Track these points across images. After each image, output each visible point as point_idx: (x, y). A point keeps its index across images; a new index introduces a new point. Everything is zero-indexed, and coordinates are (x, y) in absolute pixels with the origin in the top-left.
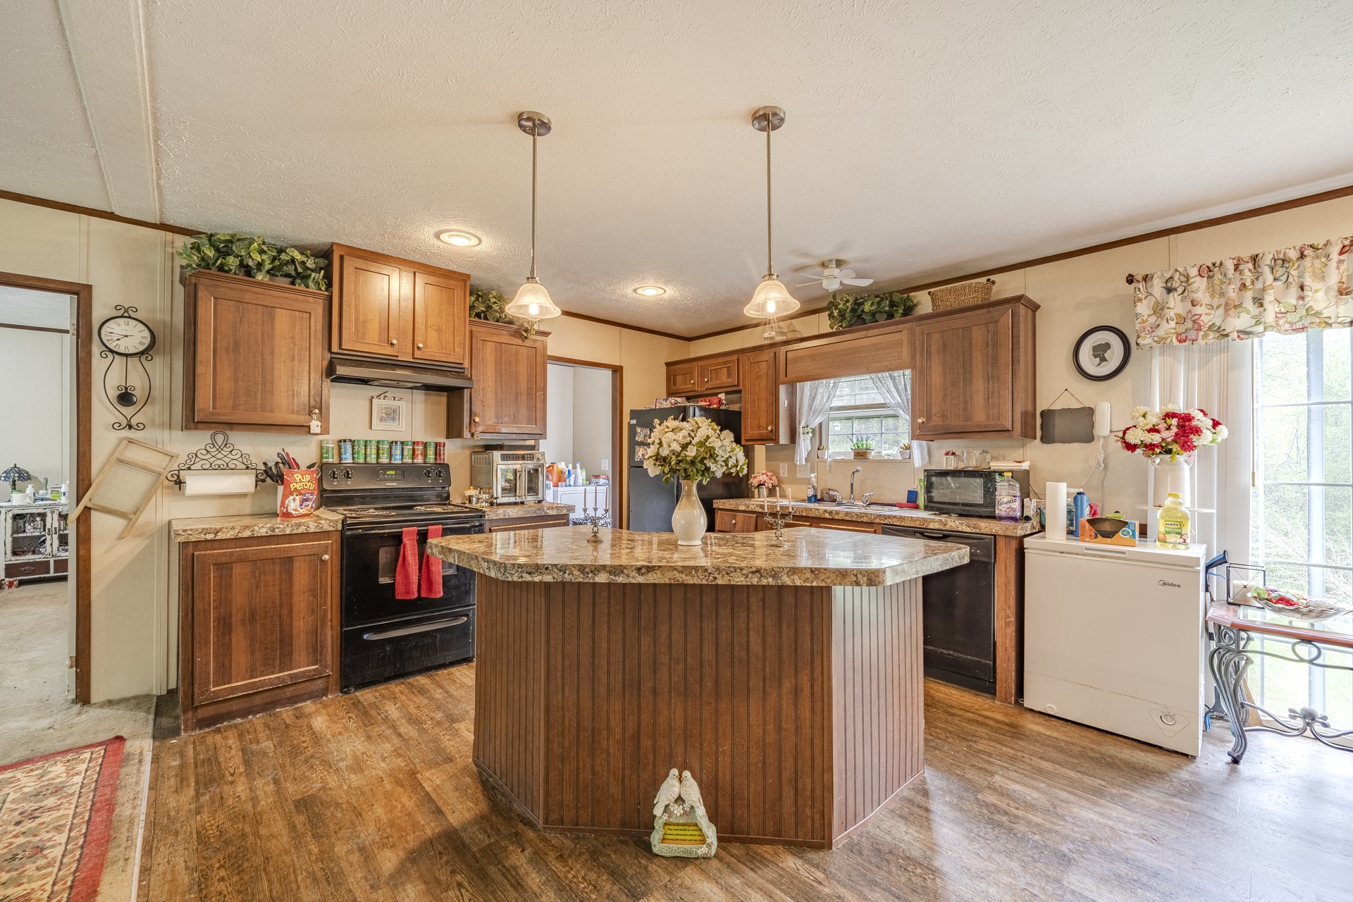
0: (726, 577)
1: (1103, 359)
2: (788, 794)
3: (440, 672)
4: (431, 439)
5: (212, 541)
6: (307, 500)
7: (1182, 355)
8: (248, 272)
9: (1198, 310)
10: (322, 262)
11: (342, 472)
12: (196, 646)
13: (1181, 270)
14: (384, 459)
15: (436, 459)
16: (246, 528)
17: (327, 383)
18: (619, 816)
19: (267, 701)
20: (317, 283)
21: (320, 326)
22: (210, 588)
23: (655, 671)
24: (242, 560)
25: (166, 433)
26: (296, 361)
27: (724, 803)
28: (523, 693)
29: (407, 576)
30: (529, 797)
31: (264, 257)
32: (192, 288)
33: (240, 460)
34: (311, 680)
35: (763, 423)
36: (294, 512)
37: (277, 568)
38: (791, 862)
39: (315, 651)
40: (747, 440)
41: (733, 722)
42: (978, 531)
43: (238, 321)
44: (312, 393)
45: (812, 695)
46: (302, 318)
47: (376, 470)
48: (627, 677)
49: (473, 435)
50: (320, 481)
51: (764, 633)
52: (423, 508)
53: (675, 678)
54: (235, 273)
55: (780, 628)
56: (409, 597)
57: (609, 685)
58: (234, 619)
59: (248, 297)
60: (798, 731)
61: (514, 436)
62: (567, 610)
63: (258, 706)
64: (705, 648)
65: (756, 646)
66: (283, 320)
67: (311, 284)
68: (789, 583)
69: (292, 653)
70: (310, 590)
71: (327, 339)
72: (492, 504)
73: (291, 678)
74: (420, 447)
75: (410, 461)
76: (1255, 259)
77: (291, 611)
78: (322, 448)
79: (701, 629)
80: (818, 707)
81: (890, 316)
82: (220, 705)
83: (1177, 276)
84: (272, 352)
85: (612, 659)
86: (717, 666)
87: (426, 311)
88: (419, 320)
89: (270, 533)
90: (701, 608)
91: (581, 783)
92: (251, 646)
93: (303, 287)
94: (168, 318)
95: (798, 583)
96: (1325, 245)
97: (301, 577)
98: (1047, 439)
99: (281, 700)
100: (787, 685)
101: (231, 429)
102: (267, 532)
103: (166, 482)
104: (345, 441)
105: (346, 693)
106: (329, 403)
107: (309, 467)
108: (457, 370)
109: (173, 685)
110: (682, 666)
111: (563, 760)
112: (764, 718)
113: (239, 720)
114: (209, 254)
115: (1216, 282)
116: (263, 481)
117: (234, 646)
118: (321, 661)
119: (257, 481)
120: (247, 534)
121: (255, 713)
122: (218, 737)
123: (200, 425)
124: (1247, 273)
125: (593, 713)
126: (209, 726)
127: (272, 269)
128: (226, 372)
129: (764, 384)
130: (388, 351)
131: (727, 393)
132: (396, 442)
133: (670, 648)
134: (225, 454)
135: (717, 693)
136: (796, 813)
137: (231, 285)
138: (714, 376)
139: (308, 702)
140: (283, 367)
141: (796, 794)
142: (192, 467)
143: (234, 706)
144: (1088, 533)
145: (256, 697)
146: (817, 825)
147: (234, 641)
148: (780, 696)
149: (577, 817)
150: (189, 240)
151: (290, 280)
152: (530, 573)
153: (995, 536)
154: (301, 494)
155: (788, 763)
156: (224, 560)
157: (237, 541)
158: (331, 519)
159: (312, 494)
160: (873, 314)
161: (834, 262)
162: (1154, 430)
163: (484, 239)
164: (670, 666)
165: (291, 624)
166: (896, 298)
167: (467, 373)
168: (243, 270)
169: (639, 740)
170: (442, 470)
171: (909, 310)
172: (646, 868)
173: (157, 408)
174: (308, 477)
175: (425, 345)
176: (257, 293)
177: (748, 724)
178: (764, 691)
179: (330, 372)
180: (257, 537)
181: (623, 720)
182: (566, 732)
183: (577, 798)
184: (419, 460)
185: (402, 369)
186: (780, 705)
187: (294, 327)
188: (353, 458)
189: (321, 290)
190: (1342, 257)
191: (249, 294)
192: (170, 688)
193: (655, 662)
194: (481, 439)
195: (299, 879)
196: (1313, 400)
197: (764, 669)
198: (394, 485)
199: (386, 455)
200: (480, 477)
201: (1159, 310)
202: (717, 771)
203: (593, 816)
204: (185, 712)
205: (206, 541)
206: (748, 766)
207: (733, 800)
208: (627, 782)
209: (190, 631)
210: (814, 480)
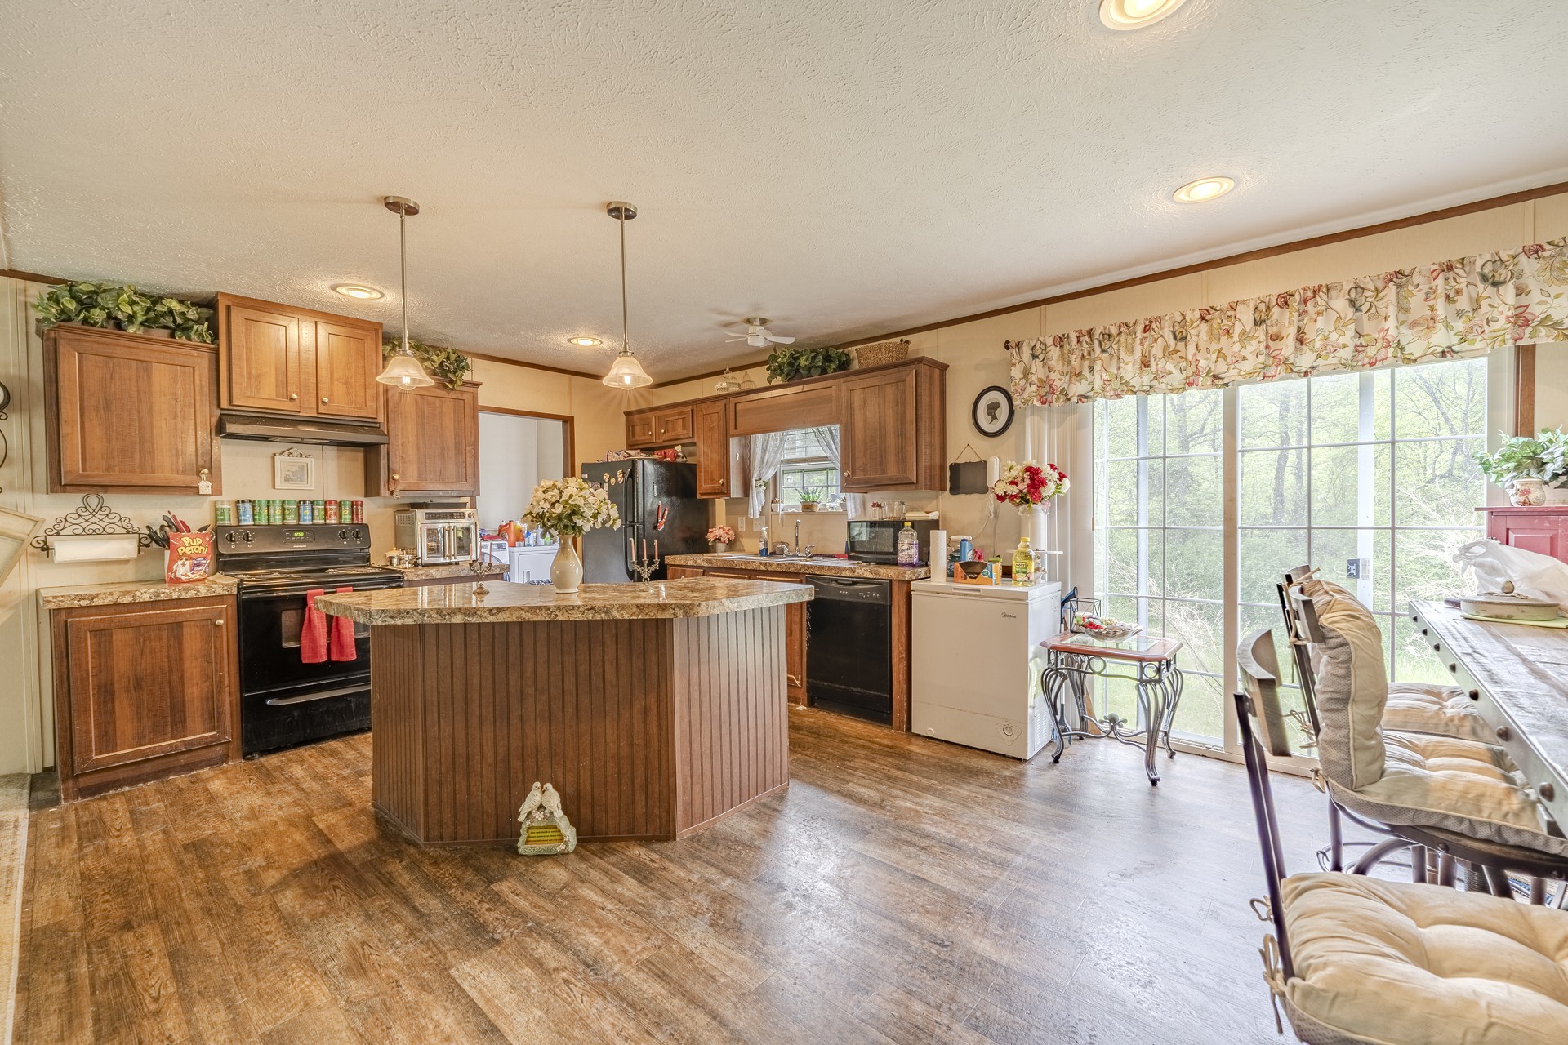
0: (566, 615)
1: (994, 417)
2: (640, 798)
3: (356, 737)
4: (346, 498)
5: (87, 607)
6: (199, 565)
7: (1046, 415)
8: (118, 325)
9: (1053, 376)
10: (206, 312)
11: (240, 534)
12: (74, 714)
13: (1041, 339)
14: (291, 520)
15: (353, 519)
16: (126, 593)
17: (218, 441)
18: (493, 829)
19: (160, 768)
20: (201, 335)
21: (206, 381)
22: (87, 655)
23: (522, 701)
24: (124, 626)
25: (29, 496)
26: (179, 419)
27: (585, 811)
28: (407, 731)
29: (314, 641)
30: (414, 822)
31: (136, 308)
32: (51, 343)
33: (119, 523)
34: (208, 747)
35: (716, 477)
36: (183, 578)
37: (164, 634)
38: (638, 852)
39: (211, 718)
40: (702, 494)
41: (592, 740)
42: (878, 577)
43: (108, 376)
44: (199, 452)
45: (659, 713)
46: (185, 373)
47: (281, 532)
48: (497, 708)
49: (392, 493)
50: (216, 542)
51: (617, 664)
52: (335, 571)
53: (540, 707)
54: (102, 326)
55: (631, 658)
56: (316, 661)
57: (481, 715)
58: (116, 686)
59: (119, 351)
60: (647, 745)
61: (441, 493)
62: (441, 652)
63: (148, 774)
64: (567, 679)
65: (610, 676)
66: (161, 376)
67: (193, 336)
68: (619, 617)
69: (185, 720)
70: (204, 656)
71: (215, 395)
72: (416, 565)
73: (185, 745)
74: (334, 507)
75: (322, 522)
76: (1090, 333)
77: (182, 678)
78: (216, 510)
79: (563, 663)
80: (664, 723)
81: (824, 371)
82: (105, 774)
83: (1038, 344)
84: (151, 410)
85: (483, 693)
86: (577, 695)
87: (331, 362)
88: (323, 373)
89: (154, 598)
90: (562, 645)
91: (457, 803)
92: (137, 713)
93: (184, 340)
94: (24, 373)
95: (626, 617)
96: (1135, 324)
97: (193, 643)
98: (955, 490)
99: (175, 767)
100: (638, 706)
101: (106, 492)
102: (150, 598)
103: (31, 549)
104: (243, 501)
105: (249, 759)
106: (220, 462)
107: (200, 530)
108: (371, 426)
109: (49, 763)
110: (546, 696)
111: (440, 783)
112: (619, 736)
113: (127, 788)
114: (70, 306)
115: (1066, 351)
116: (148, 546)
117: (117, 714)
118: (218, 727)
119: (139, 546)
120: (127, 599)
121: (145, 781)
122: (103, 804)
123: (68, 488)
124: (1085, 345)
125: (467, 742)
126: (92, 794)
127: (146, 321)
128: (96, 432)
129: (716, 436)
130: (287, 406)
131: (683, 445)
132: (304, 502)
133: (535, 681)
134: (101, 517)
135: (577, 718)
136: (647, 813)
137: (98, 339)
138: (670, 427)
139: (206, 769)
140: (164, 426)
141: (647, 798)
142: (62, 533)
143: (121, 775)
144: (960, 575)
145: (146, 765)
146: (664, 822)
147: (117, 709)
148: (632, 716)
149: (455, 833)
150: (44, 289)
151: (168, 331)
152: (392, 618)
153: (891, 581)
154: (191, 558)
155: (640, 772)
156: (102, 626)
157: (117, 607)
158: (225, 584)
159: (205, 558)
160: (809, 369)
161: (758, 320)
162: (1013, 483)
163: (386, 292)
164: (536, 696)
165: (183, 691)
166: (832, 352)
167: (384, 428)
168: (112, 322)
169: (509, 762)
170: (361, 530)
171: (844, 365)
172: (508, 864)
173: (16, 470)
174: (199, 541)
175: (331, 400)
176: (129, 347)
177: (605, 742)
178: (618, 714)
179: (220, 429)
180: (140, 602)
181: (495, 746)
182: (443, 759)
183: (455, 816)
184: (333, 520)
185: (305, 425)
186: (632, 724)
187: (176, 382)
188: (254, 520)
189: (205, 342)
190: (1146, 335)
191: (121, 349)
192: (47, 765)
193: (522, 693)
194: (402, 497)
195: (183, 895)
196: (1141, 456)
197: (618, 694)
198: (303, 547)
199: (292, 516)
200: (403, 538)
201: (1026, 373)
202: (579, 783)
203: (469, 830)
204: (64, 781)
205: (81, 607)
206: (606, 777)
207: (593, 807)
208: (499, 799)
209: (66, 699)
210: (766, 533)
